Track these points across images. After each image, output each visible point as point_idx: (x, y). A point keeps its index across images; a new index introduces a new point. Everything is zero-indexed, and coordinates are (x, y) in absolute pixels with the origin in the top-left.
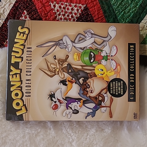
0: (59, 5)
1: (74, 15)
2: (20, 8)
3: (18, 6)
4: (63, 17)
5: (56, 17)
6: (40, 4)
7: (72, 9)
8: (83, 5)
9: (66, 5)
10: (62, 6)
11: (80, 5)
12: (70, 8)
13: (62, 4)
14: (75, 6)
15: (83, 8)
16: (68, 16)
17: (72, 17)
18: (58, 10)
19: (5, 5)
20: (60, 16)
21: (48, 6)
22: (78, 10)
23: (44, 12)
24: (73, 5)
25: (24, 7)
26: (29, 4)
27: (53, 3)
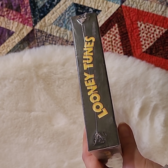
0: (145, 25)
1: (155, 35)
2: (113, 21)
3: (112, 19)
4: (145, 35)
5: (140, 34)
6: (130, 22)
7: (155, 31)
8: (165, 28)
9: (151, 27)
10: (147, 27)
11: (163, 28)
12: (153, 29)
13: (148, 25)
14: (158, 29)
15: (164, 31)
16: (150, 35)
17: (153, 36)
18: (143, 29)
19: (102, 17)
20: (143, 34)
21: (135, 24)
22: (159, 32)
23: (131, 28)
24: (157, 27)
25: (116, 21)
26: (121, 20)
27: (140, 22)
